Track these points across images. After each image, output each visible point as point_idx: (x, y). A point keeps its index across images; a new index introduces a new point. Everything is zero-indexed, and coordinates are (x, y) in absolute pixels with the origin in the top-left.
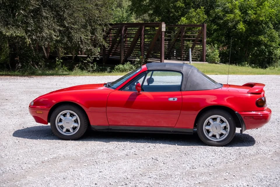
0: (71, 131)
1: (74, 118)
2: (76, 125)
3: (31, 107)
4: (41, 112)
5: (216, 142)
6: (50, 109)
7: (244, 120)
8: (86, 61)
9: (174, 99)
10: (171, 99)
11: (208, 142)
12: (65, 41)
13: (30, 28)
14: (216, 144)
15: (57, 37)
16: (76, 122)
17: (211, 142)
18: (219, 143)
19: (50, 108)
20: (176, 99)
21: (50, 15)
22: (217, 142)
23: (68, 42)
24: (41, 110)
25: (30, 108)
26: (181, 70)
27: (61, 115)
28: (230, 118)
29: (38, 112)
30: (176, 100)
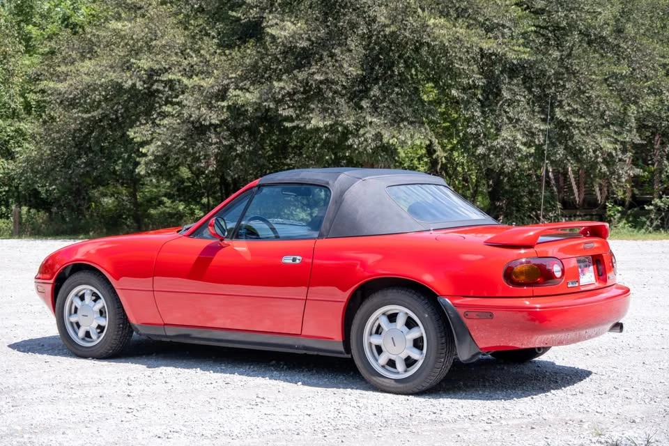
0: (93, 335)
1: (98, 305)
2: (102, 321)
4: (41, 287)
5: (393, 382)
6: (52, 281)
7: (467, 322)
8: (651, 207)
9: (294, 260)
10: (288, 260)
11: (375, 381)
12: (558, 156)
13: (473, 129)
14: (392, 386)
15: (528, 148)
16: (104, 315)
17: (382, 379)
18: (400, 385)
19: (52, 278)
20: (299, 259)
21: (525, 97)
22: (397, 381)
23: (569, 158)
24: (43, 283)
26: (331, 182)
27: (76, 295)
28: (427, 316)
29: (39, 289)
30: (298, 261)
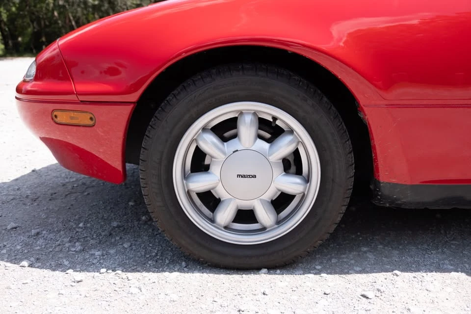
0: (265, 216)
1: (284, 147)
2: (291, 184)
3: (28, 93)
4: (84, 119)
6: (134, 97)
16: (293, 169)
19: (136, 90)
24: (83, 102)
25: (19, 96)
27: (204, 129)
29: (63, 117)
